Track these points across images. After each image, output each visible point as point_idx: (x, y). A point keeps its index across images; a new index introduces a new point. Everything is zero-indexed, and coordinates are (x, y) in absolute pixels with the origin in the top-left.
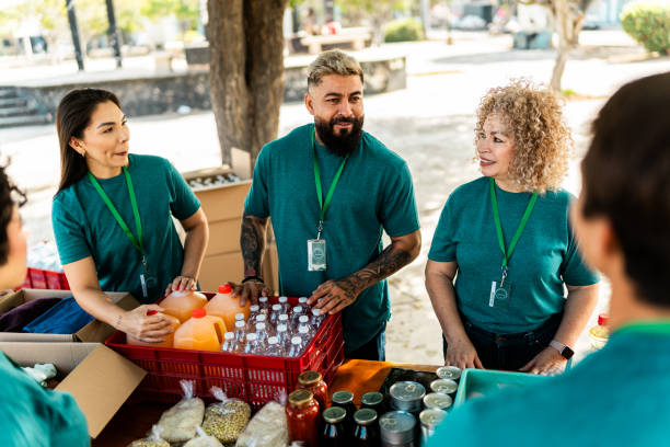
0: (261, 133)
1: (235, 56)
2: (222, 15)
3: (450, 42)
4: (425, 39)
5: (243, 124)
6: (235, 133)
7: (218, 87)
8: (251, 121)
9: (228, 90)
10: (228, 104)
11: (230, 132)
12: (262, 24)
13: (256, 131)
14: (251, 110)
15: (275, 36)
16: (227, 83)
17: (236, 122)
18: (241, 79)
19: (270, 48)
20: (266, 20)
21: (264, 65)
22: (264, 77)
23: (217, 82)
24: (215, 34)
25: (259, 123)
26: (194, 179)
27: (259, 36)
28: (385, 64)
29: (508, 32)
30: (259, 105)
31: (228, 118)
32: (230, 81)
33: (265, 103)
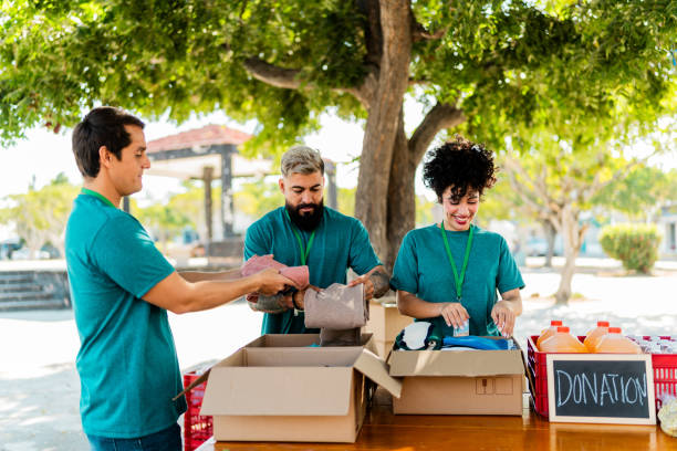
9: (374, 238)
18: (384, 229)
19: (407, 204)
32: (376, 230)
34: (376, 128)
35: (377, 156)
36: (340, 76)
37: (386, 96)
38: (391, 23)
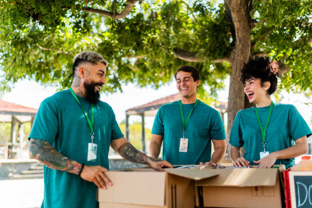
2: (236, 97)
34: (235, 74)
35: (237, 89)
36: (218, 52)
37: (239, 58)
38: (237, 19)
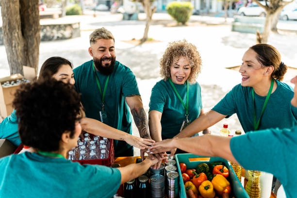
0: (31, 59)
1: (17, 21)
3: (95, 16)
4: (83, 14)
5: (21, 54)
6: (18, 58)
7: (8, 37)
8: (26, 53)
9: (14, 38)
10: (14, 45)
11: (15, 58)
12: (29, 6)
13: (28, 57)
14: (26, 48)
15: (35, 13)
16: (13, 35)
17: (18, 53)
18: (20, 33)
19: (33, 18)
20: (30, 4)
21: (31, 26)
22: (31, 32)
23: (7, 34)
24: (5, 10)
25: (30, 54)
26: (6, 82)
27: (28, 12)
28: (70, 25)
29: (119, 13)
30: (29, 45)
31: (14, 51)
32: (14, 33)
33: (32, 45)
